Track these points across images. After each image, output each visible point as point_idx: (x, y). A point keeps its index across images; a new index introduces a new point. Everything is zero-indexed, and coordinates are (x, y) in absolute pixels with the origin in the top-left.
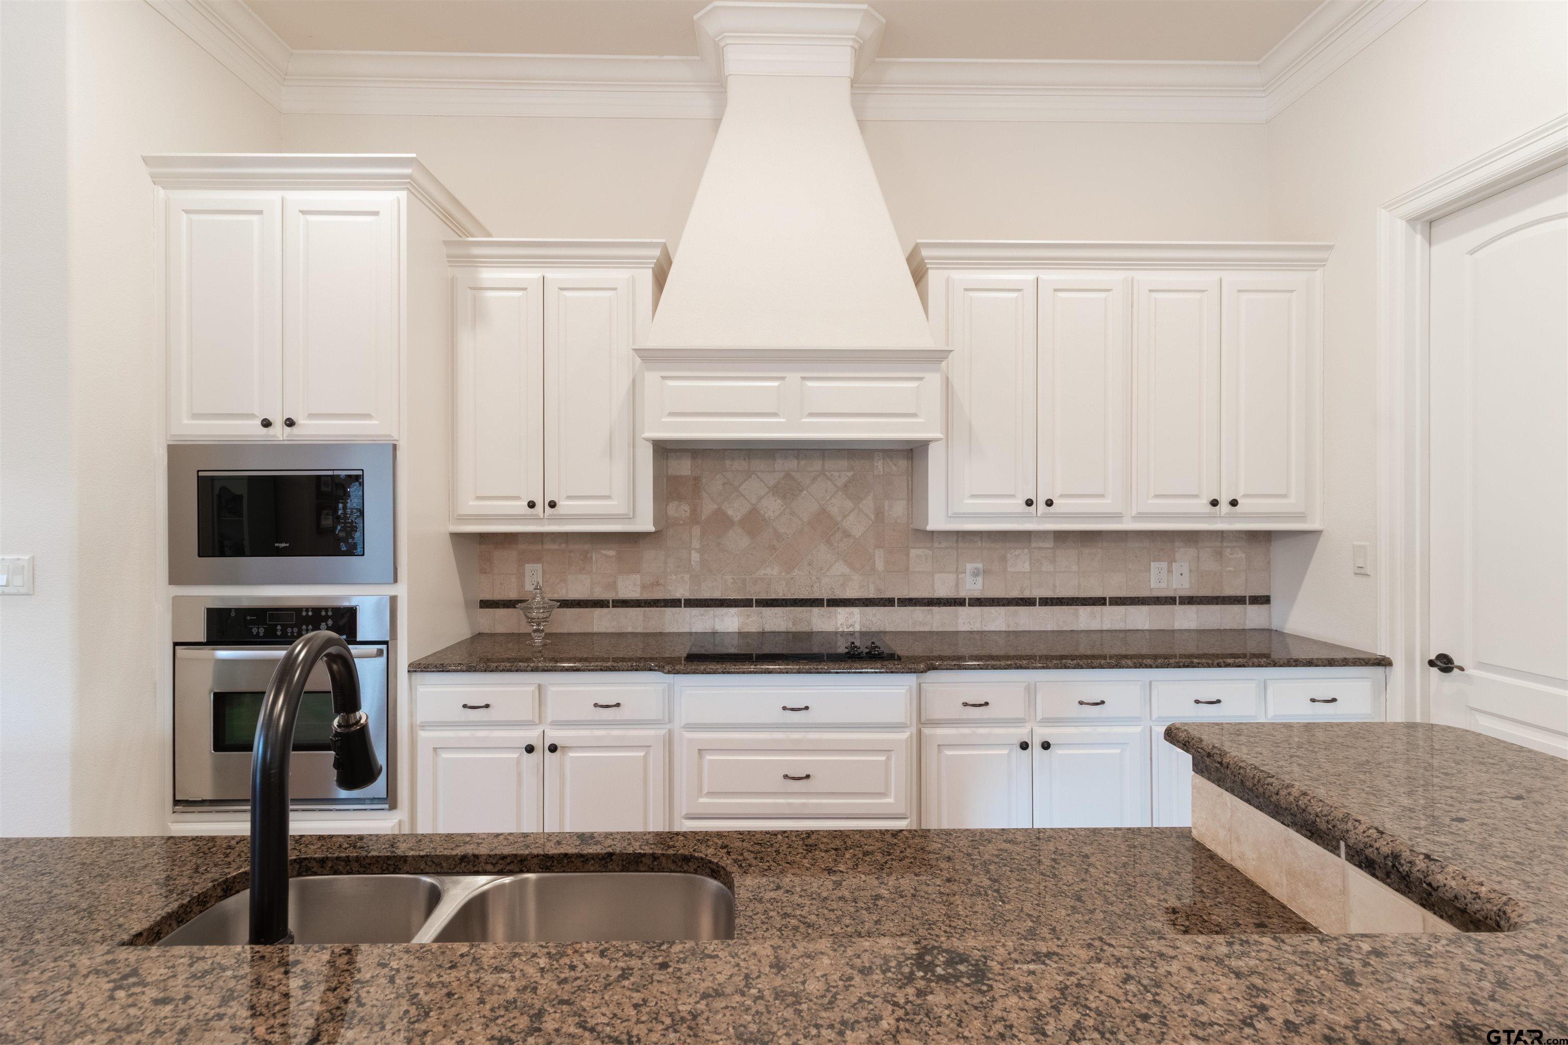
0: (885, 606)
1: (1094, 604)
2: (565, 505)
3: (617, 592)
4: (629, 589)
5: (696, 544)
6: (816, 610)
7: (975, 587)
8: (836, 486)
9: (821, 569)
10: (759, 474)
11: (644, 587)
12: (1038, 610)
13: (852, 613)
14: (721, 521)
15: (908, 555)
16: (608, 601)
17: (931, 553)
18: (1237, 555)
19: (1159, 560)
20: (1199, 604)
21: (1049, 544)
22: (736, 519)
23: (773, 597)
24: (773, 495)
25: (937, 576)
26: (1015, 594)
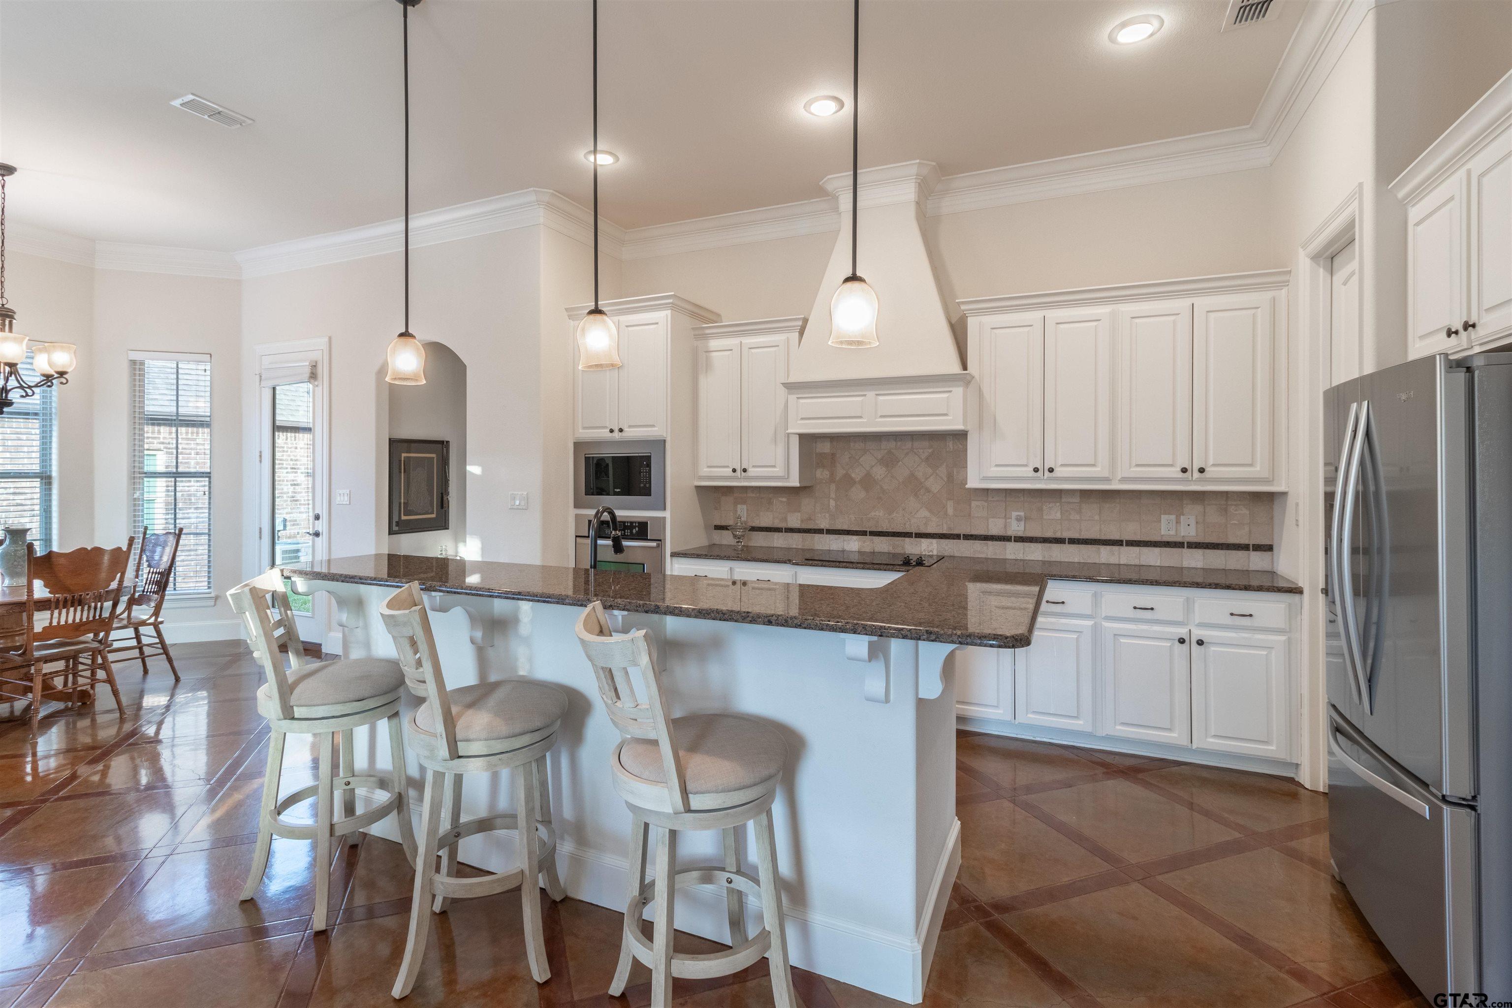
0: (954, 539)
1: (1113, 545)
2: (752, 471)
3: (787, 523)
4: (794, 521)
5: (833, 495)
6: (907, 540)
7: (1017, 528)
8: (921, 458)
9: (911, 513)
10: (871, 451)
11: (802, 521)
12: (1066, 547)
13: (932, 543)
14: (848, 481)
15: (970, 505)
16: (782, 529)
17: (986, 504)
18: (1242, 512)
19: (1169, 514)
20: (1205, 548)
21: (1077, 499)
22: (857, 480)
23: (880, 530)
24: (880, 464)
25: (991, 520)
26: (1049, 534)
